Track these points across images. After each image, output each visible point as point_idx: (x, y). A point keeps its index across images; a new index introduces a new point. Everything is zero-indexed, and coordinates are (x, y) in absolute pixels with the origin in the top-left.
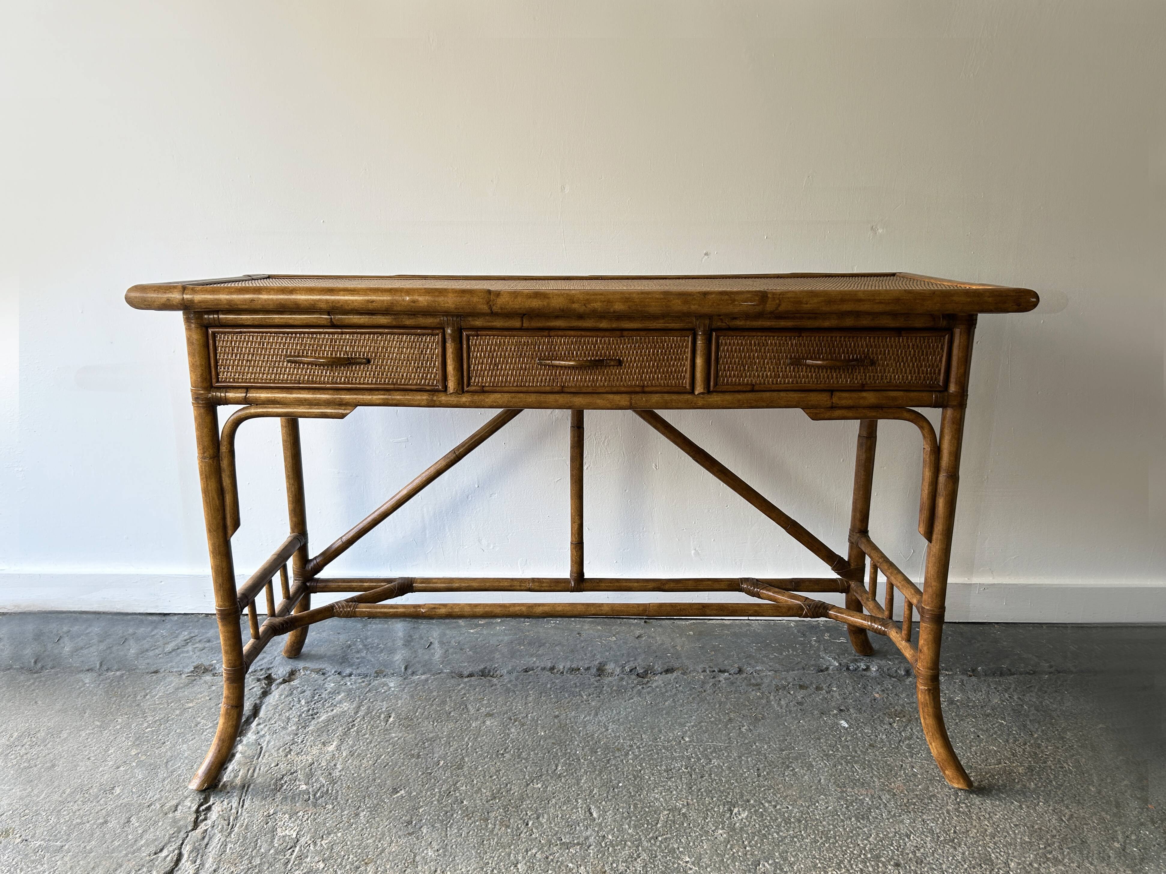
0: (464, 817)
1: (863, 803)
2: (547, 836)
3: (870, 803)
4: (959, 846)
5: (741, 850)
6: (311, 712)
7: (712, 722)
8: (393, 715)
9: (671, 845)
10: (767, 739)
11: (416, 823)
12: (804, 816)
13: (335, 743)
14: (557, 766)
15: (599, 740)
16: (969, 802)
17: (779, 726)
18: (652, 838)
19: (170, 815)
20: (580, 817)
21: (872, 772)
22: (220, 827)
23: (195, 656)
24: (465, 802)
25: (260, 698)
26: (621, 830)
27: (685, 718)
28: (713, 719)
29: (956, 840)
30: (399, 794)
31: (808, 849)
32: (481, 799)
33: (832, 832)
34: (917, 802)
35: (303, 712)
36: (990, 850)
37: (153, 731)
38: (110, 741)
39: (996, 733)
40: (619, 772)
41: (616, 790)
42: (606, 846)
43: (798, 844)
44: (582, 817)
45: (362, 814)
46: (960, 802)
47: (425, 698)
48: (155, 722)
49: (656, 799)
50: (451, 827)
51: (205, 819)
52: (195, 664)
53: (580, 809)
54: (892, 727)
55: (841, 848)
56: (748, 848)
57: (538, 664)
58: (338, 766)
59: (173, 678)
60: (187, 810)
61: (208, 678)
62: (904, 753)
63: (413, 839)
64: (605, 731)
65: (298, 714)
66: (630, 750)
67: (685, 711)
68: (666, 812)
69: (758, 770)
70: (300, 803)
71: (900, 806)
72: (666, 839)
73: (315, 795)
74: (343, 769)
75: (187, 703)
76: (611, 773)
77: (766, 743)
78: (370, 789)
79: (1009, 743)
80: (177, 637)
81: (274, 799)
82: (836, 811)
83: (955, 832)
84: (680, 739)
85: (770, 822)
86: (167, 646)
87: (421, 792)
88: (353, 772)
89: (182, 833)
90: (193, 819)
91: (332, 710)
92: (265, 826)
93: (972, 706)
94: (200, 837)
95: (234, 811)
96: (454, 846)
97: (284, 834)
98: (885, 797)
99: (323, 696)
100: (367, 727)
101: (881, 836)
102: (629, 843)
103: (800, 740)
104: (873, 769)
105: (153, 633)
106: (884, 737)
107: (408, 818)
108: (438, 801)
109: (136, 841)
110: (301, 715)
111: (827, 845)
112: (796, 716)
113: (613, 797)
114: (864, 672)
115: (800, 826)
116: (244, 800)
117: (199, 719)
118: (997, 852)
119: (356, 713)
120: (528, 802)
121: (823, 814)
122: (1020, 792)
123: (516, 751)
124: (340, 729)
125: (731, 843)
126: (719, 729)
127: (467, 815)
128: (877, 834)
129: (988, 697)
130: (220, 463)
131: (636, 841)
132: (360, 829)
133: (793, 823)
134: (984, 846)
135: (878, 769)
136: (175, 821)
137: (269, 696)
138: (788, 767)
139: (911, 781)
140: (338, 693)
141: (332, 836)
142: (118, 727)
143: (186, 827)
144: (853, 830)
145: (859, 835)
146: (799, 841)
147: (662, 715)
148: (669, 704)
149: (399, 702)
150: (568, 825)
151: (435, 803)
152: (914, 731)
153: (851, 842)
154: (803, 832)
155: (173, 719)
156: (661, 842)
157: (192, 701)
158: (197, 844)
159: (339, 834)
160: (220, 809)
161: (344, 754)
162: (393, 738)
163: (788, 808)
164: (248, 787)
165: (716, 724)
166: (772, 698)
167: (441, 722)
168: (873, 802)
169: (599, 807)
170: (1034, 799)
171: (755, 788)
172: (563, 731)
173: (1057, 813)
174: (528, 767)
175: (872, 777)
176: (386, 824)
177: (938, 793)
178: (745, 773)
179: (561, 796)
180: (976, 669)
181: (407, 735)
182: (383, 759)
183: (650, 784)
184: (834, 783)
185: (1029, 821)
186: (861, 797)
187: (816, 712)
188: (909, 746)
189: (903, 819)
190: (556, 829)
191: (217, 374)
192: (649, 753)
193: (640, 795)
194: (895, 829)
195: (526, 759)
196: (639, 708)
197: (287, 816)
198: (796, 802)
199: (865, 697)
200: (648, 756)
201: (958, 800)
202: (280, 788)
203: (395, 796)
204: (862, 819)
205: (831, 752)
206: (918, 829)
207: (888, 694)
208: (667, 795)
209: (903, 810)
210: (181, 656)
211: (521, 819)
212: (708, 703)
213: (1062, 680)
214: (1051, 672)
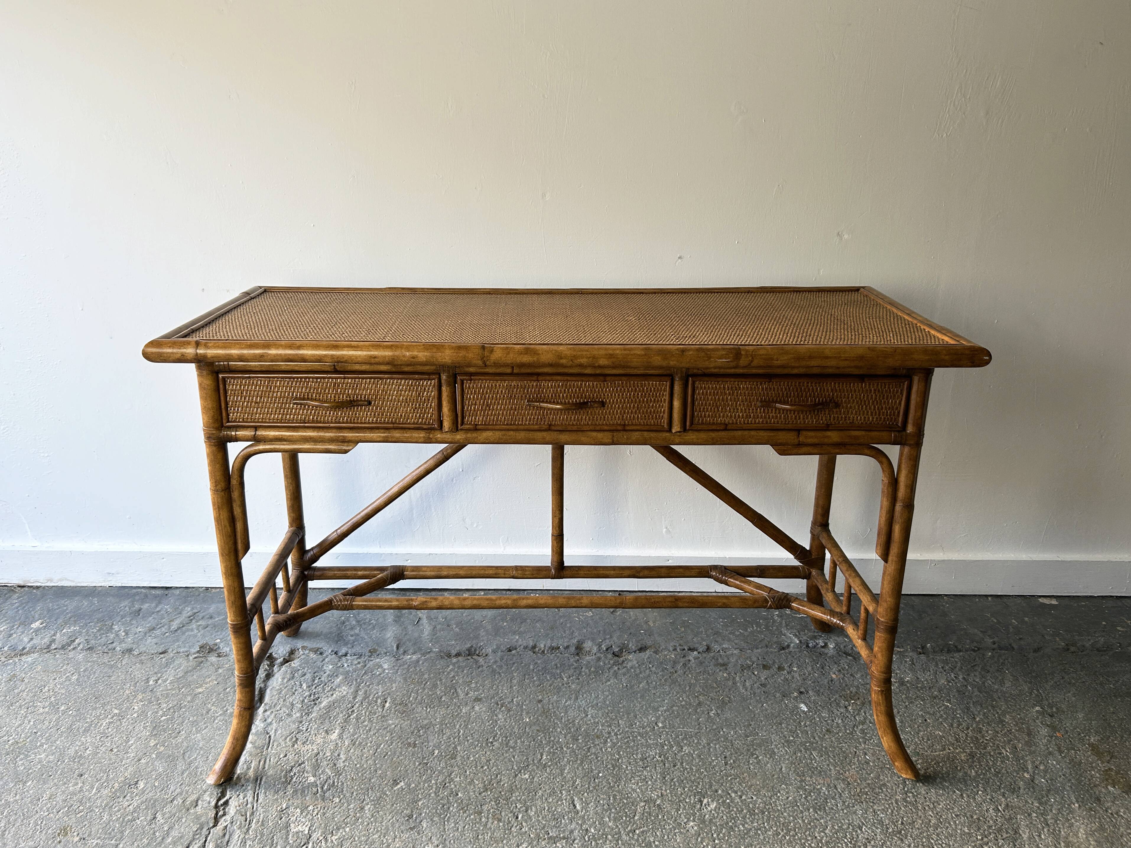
0: (460, 810)
1: (820, 792)
2: (536, 830)
3: (827, 793)
4: (906, 838)
5: (711, 843)
6: (312, 697)
7: (683, 706)
8: (389, 700)
9: (647, 839)
10: (733, 724)
11: (416, 817)
12: (767, 807)
13: (337, 731)
14: (542, 755)
15: (580, 727)
16: (916, 792)
17: (744, 710)
18: (630, 831)
19: (192, 811)
20: (564, 810)
21: (829, 760)
22: (238, 823)
23: (199, 634)
24: (460, 795)
25: (264, 681)
26: (602, 824)
27: (658, 702)
28: (683, 703)
29: (903, 832)
30: (399, 786)
31: (771, 842)
32: (474, 791)
33: (792, 824)
34: (869, 791)
35: (305, 698)
36: (933, 841)
37: (168, 720)
38: (129, 730)
39: (941, 716)
40: (598, 761)
41: (596, 781)
42: (589, 840)
43: (762, 837)
44: (567, 809)
45: (366, 808)
46: (907, 791)
47: (418, 682)
48: (169, 709)
49: (633, 790)
50: (448, 821)
51: (224, 814)
52: (200, 644)
53: (564, 801)
54: (847, 710)
55: (801, 841)
56: (716, 841)
57: (520, 642)
58: (342, 756)
59: (181, 660)
60: (207, 805)
61: (213, 658)
62: (858, 739)
63: (414, 834)
64: (585, 717)
65: (301, 699)
66: (609, 737)
67: (658, 694)
68: (642, 804)
69: (725, 757)
70: (310, 796)
71: (854, 796)
72: (643, 832)
73: (322, 788)
74: (346, 760)
75: (197, 688)
76: (591, 762)
77: (733, 729)
78: (373, 781)
79: (953, 728)
80: (181, 613)
81: (285, 793)
82: (796, 801)
83: (902, 823)
84: (654, 724)
85: (736, 814)
86: (172, 623)
87: (419, 783)
88: (356, 763)
89: (205, 830)
90: (213, 816)
91: (332, 695)
92: (280, 822)
93: (921, 687)
94: (221, 834)
95: (249, 806)
96: (452, 841)
97: (297, 829)
98: (841, 786)
99: (323, 679)
100: (365, 713)
101: (836, 827)
102: (609, 837)
103: (764, 725)
104: (829, 756)
105: (158, 609)
106: (840, 721)
107: (408, 812)
108: (435, 793)
109: (163, 839)
110: (303, 701)
111: (787, 838)
112: (760, 699)
113: (594, 788)
114: (823, 650)
115: (763, 818)
116: (258, 794)
117: (209, 706)
118: (939, 844)
119: (355, 698)
120: (517, 794)
121: (784, 805)
122: (962, 780)
123: (504, 739)
124: (341, 715)
125: (702, 836)
126: (690, 714)
127: (462, 809)
128: (833, 826)
129: (936, 677)
130: (231, 494)
131: (616, 834)
132: (366, 823)
133: (757, 814)
134: (929, 837)
135: (834, 757)
136: (198, 818)
137: (273, 678)
138: (753, 755)
139: (864, 769)
140: (336, 676)
141: (341, 831)
142: (135, 715)
143: (208, 823)
144: (811, 822)
145: (816, 827)
146: (763, 834)
147: (637, 699)
148: (643, 687)
149: (394, 685)
150: (554, 818)
151: (433, 795)
152: (867, 714)
153: (809, 834)
154: (766, 824)
155: (185, 706)
156: (639, 836)
157: (201, 686)
158: (219, 841)
159: (347, 829)
160: (237, 804)
161: (346, 743)
162: (390, 725)
163: (752, 798)
164: (261, 780)
165: (686, 708)
166: (738, 679)
167: (434, 707)
168: (829, 792)
169: (582, 799)
170: (974, 787)
171: (723, 778)
172: (546, 717)
173: (994, 802)
174: (516, 757)
175: (828, 765)
176: (389, 817)
177: (888, 782)
178: (713, 761)
179: (547, 787)
180: (926, 646)
181: (403, 721)
182: (382, 749)
183: (627, 774)
184: (795, 771)
185: (969, 811)
186: (819, 787)
187: (778, 695)
188: (863, 731)
189: (856, 810)
190: (544, 822)
191: (228, 415)
192: (626, 740)
193: (618, 786)
194: (849, 820)
195: (513, 748)
196: (616, 691)
197: (298, 810)
198: (760, 792)
199: (823, 678)
200: (625, 744)
201: (906, 789)
202: (290, 781)
203: (395, 788)
204: (820, 810)
205: (791, 738)
206: (869, 819)
207: (844, 674)
208: (643, 785)
209: (856, 800)
210: (187, 634)
211: (511, 812)
212: (679, 685)
213: (1003, 657)
214: (994, 649)
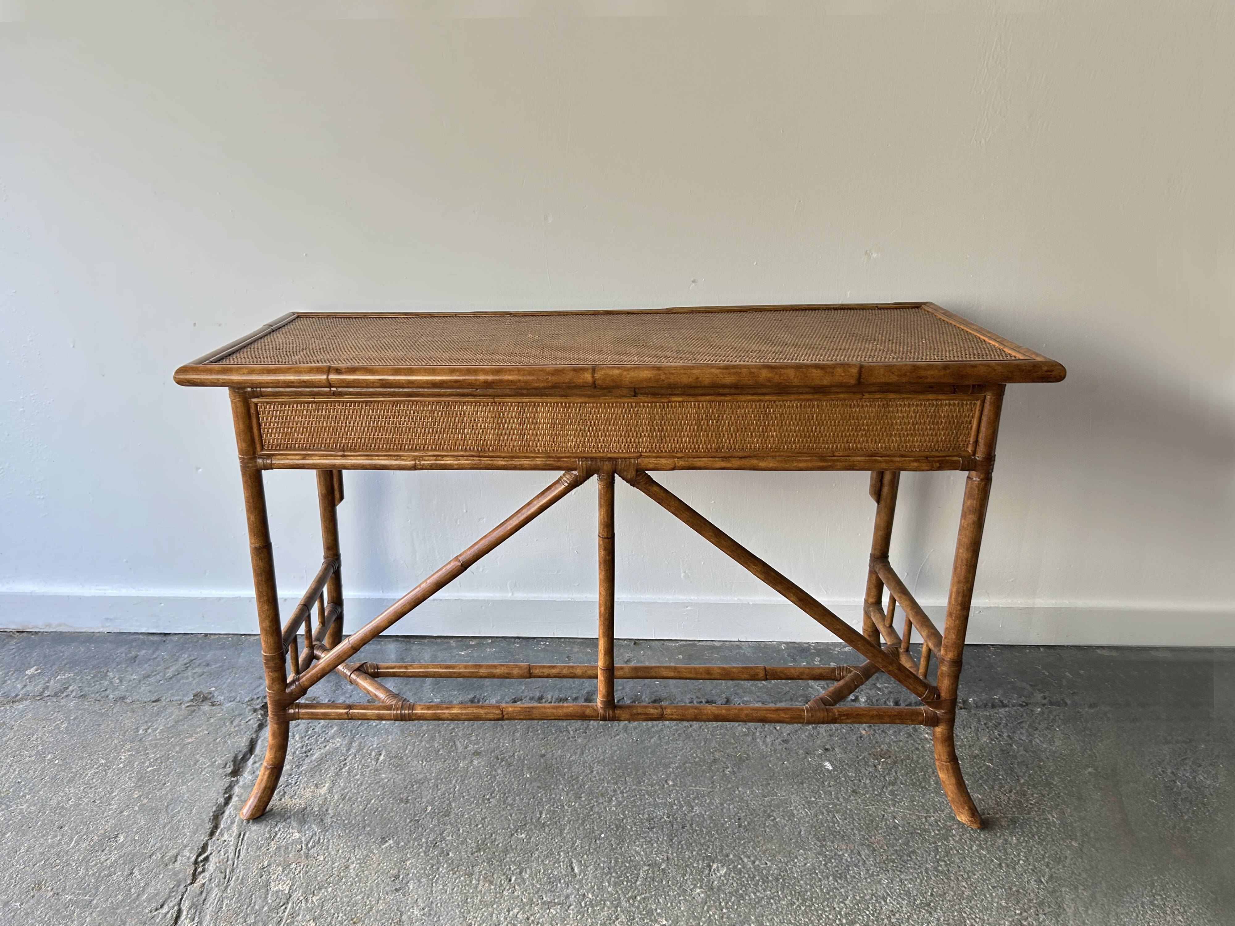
0: (449, 871)
1: (842, 859)
2: (529, 894)
3: (849, 860)
4: (935, 911)
5: (718, 913)
6: (304, 749)
7: (696, 763)
8: (383, 753)
9: (649, 906)
10: (750, 783)
11: (403, 878)
12: (782, 874)
13: (327, 785)
14: (541, 813)
15: (584, 783)
16: (949, 860)
17: (763, 768)
18: (631, 897)
19: (170, 867)
20: (561, 873)
21: (853, 824)
22: (217, 880)
23: (194, 682)
24: (451, 855)
25: (256, 731)
26: (601, 889)
27: (669, 758)
28: (697, 759)
29: (932, 904)
30: (387, 844)
31: (784, 912)
32: (467, 851)
33: (809, 893)
34: (896, 858)
35: (297, 749)
36: (965, 915)
37: (154, 771)
38: (114, 781)
39: (982, 777)
40: (601, 820)
41: (598, 842)
42: (585, 906)
43: (774, 907)
44: (564, 872)
45: (351, 867)
46: (939, 860)
47: (415, 734)
48: (156, 759)
49: (637, 853)
50: (436, 882)
51: (203, 871)
52: (194, 692)
53: (561, 864)
54: (876, 770)
55: (817, 912)
56: (724, 911)
57: (526, 694)
58: (330, 811)
59: (173, 709)
60: (186, 860)
61: (206, 707)
62: (887, 801)
63: (399, 896)
64: (590, 774)
65: (293, 750)
66: (614, 795)
67: (670, 749)
68: (646, 868)
69: (739, 819)
70: (293, 853)
71: (879, 864)
72: (644, 898)
73: (307, 845)
74: (334, 816)
75: (187, 737)
76: (593, 822)
77: (749, 789)
78: (360, 838)
79: (994, 790)
80: (177, 660)
81: (268, 849)
82: (815, 869)
83: (932, 895)
84: (664, 782)
85: (747, 881)
86: (167, 670)
87: (409, 842)
88: (344, 818)
89: (182, 887)
90: (192, 872)
91: (325, 747)
92: (260, 880)
93: (960, 746)
94: (198, 892)
95: (230, 862)
96: (439, 905)
97: (277, 888)
98: (865, 852)
99: (316, 730)
100: (358, 766)
101: (858, 898)
102: (608, 903)
103: (784, 785)
104: (854, 819)
105: (154, 656)
106: (868, 781)
107: (395, 872)
108: (425, 852)
109: (138, 896)
110: (295, 753)
111: (803, 908)
112: (781, 756)
113: (595, 849)
114: (853, 703)
115: (777, 886)
116: (240, 850)
117: (198, 757)
118: (972, 918)
119: (348, 750)
120: (512, 855)
121: (801, 872)
122: (1001, 848)
123: (502, 795)
124: (332, 768)
125: (708, 904)
126: (703, 771)
127: (452, 869)
128: (854, 896)
129: (977, 735)
131: (615, 901)
132: (349, 883)
133: (771, 882)
134: (960, 911)
135: (860, 820)
136: (175, 874)
137: (265, 729)
138: (769, 816)
139: (892, 834)
140: (331, 727)
141: (323, 891)
142: (121, 766)
143: (185, 880)
144: (830, 891)
145: (836, 897)
146: (776, 903)
147: (647, 754)
148: (655, 742)
149: (390, 737)
150: (550, 882)
151: (422, 854)
152: (899, 774)
153: (827, 905)
154: (780, 893)
155: (173, 756)
156: (640, 902)
157: (191, 736)
158: (195, 899)
159: (330, 890)
160: (217, 860)
161: (336, 798)
162: (383, 779)
163: (766, 864)
164: (244, 835)
165: (700, 765)
166: (758, 734)
167: (430, 761)
168: (851, 858)
169: (581, 861)
170: (1015, 856)
171: (735, 841)
172: (549, 772)
173: (1037, 873)
174: (513, 815)
175: (852, 829)
176: (375, 878)
177: (918, 848)
178: (726, 822)
179: (544, 848)
180: (967, 700)
181: (396, 776)
182: (373, 804)
183: (631, 836)
184: (814, 835)
185: (1007, 883)
186: (841, 853)
187: (801, 752)
188: (892, 793)
189: (881, 879)
190: (538, 886)
192: (632, 799)
193: (621, 848)
194: (872, 890)
195: (511, 805)
196: (625, 746)
197: (280, 868)
198: (775, 857)
199: (851, 734)
200: (631, 803)
201: (938, 857)
202: (275, 837)
203: (383, 847)
204: (840, 878)
205: (813, 799)
206: (895, 890)
207: (875, 730)
208: (648, 848)
209: (881, 868)
210: (182, 681)
211: (504, 874)
212: (694, 740)
213: (1054, 713)
214: (1044, 705)
